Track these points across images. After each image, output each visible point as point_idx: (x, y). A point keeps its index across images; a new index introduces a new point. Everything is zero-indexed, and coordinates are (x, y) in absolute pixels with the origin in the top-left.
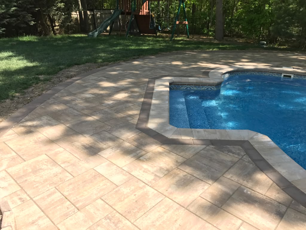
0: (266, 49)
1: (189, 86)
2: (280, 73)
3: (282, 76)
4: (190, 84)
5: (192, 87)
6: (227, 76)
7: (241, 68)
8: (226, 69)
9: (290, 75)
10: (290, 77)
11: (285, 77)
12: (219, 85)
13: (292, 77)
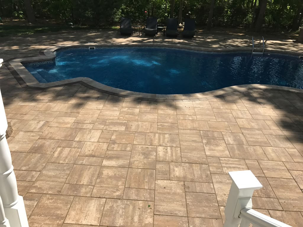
0: (74, 29)
1: (34, 63)
2: (88, 46)
3: (89, 48)
4: (35, 61)
5: (37, 63)
6: (55, 53)
7: (63, 46)
8: (54, 48)
9: (94, 47)
10: (94, 48)
11: (91, 49)
12: (54, 59)
13: (95, 48)
